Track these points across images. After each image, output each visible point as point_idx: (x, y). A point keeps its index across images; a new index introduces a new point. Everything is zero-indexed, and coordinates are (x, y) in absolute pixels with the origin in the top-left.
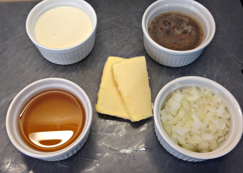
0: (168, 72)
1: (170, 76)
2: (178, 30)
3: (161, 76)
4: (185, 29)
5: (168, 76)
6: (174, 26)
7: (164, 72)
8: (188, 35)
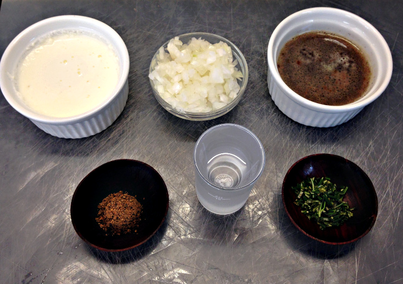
0: (309, 134)
1: (313, 142)
2: (327, 64)
3: (298, 142)
4: (339, 61)
5: (309, 142)
6: (319, 57)
7: (303, 135)
8: (345, 72)
